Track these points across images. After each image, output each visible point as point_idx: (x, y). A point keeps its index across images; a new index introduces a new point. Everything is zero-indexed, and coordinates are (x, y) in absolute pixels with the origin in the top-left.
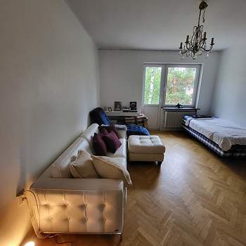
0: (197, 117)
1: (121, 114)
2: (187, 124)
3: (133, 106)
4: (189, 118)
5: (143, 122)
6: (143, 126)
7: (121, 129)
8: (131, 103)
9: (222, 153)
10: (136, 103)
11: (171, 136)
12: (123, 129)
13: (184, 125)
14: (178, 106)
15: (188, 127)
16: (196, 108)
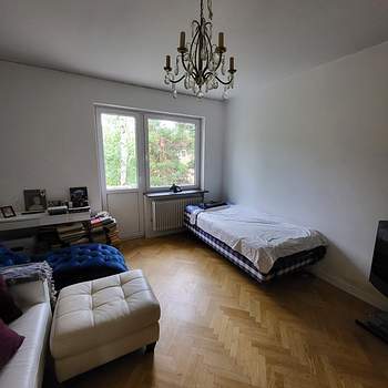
0: (206, 207)
1: (44, 220)
2: (193, 222)
3: (79, 198)
4: (194, 210)
5: (106, 230)
6: (109, 243)
7: (27, 280)
8: (72, 190)
9: (260, 276)
10: (85, 189)
11: (168, 246)
12: (36, 278)
13: (189, 223)
14: (174, 188)
15: (195, 226)
16: (203, 189)
